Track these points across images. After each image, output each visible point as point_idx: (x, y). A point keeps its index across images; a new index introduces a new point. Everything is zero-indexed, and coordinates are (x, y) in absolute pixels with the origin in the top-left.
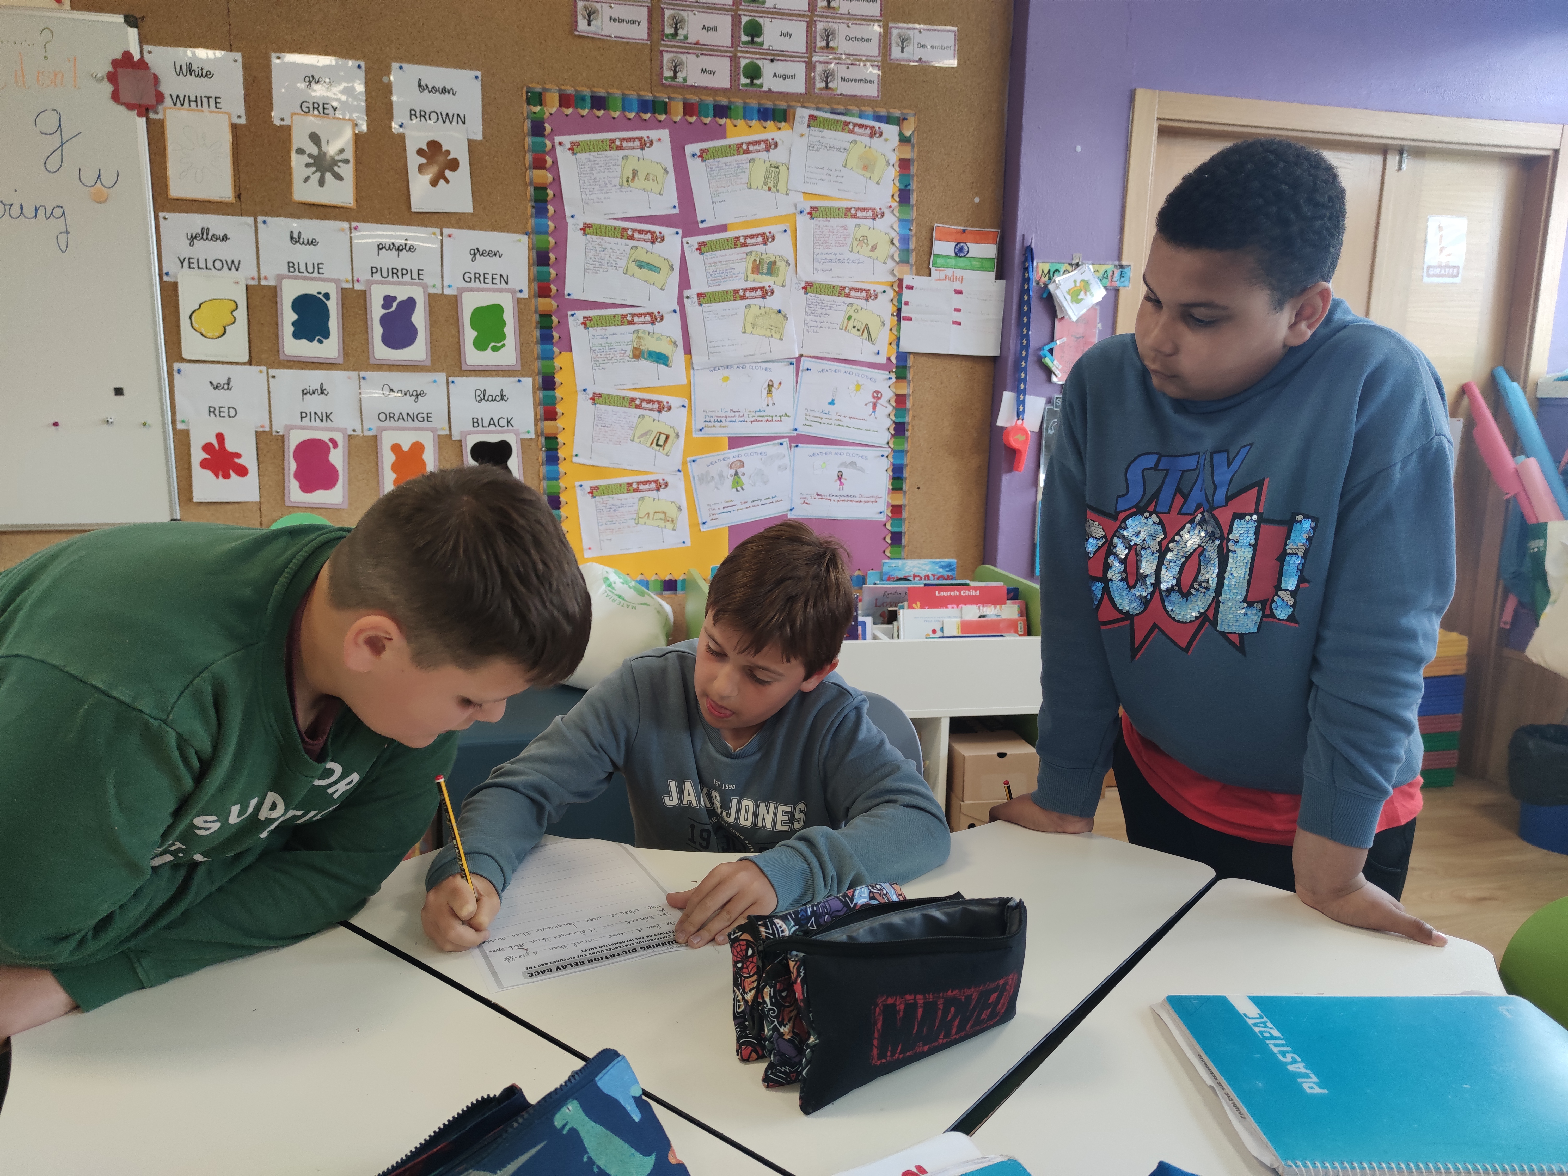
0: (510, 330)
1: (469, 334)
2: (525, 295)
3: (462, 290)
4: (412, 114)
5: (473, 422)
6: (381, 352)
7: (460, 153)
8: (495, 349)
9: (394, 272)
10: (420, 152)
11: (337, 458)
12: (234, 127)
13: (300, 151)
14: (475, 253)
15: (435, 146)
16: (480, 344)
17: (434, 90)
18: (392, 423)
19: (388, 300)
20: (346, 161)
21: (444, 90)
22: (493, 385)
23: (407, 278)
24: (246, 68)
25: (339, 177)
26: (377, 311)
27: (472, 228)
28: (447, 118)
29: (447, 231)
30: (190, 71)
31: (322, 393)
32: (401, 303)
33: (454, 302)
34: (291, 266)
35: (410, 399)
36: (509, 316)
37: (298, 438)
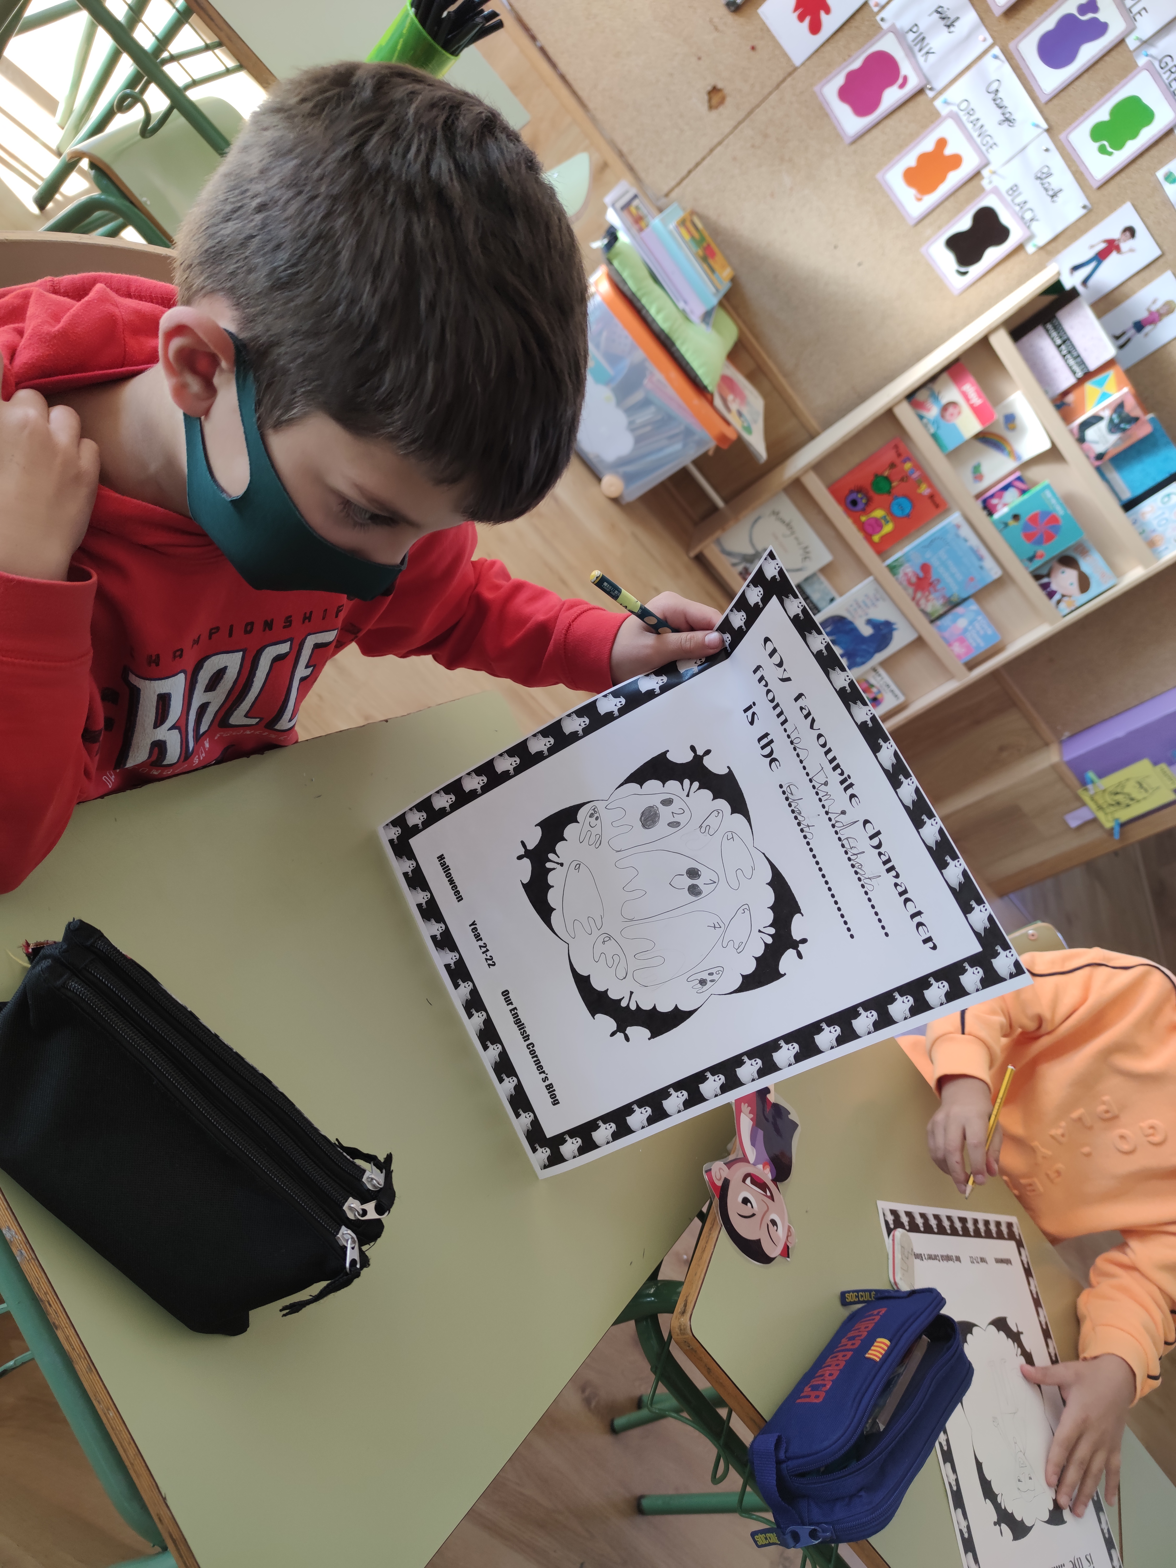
0: (1132, 147)
1: (1103, 113)
3: (1147, 67)
5: (1011, 189)
6: (1029, 46)
8: (1102, 150)
11: (891, 96)
16: (1098, 131)
18: (963, 119)
19: (1090, 6)
22: (1062, 177)
26: (1071, 6)
31: (949, 26)
32: (1095, 21)
33: (1128, 70)
35: (998, 115)
36: (1148, 134)
37: (887, 44)
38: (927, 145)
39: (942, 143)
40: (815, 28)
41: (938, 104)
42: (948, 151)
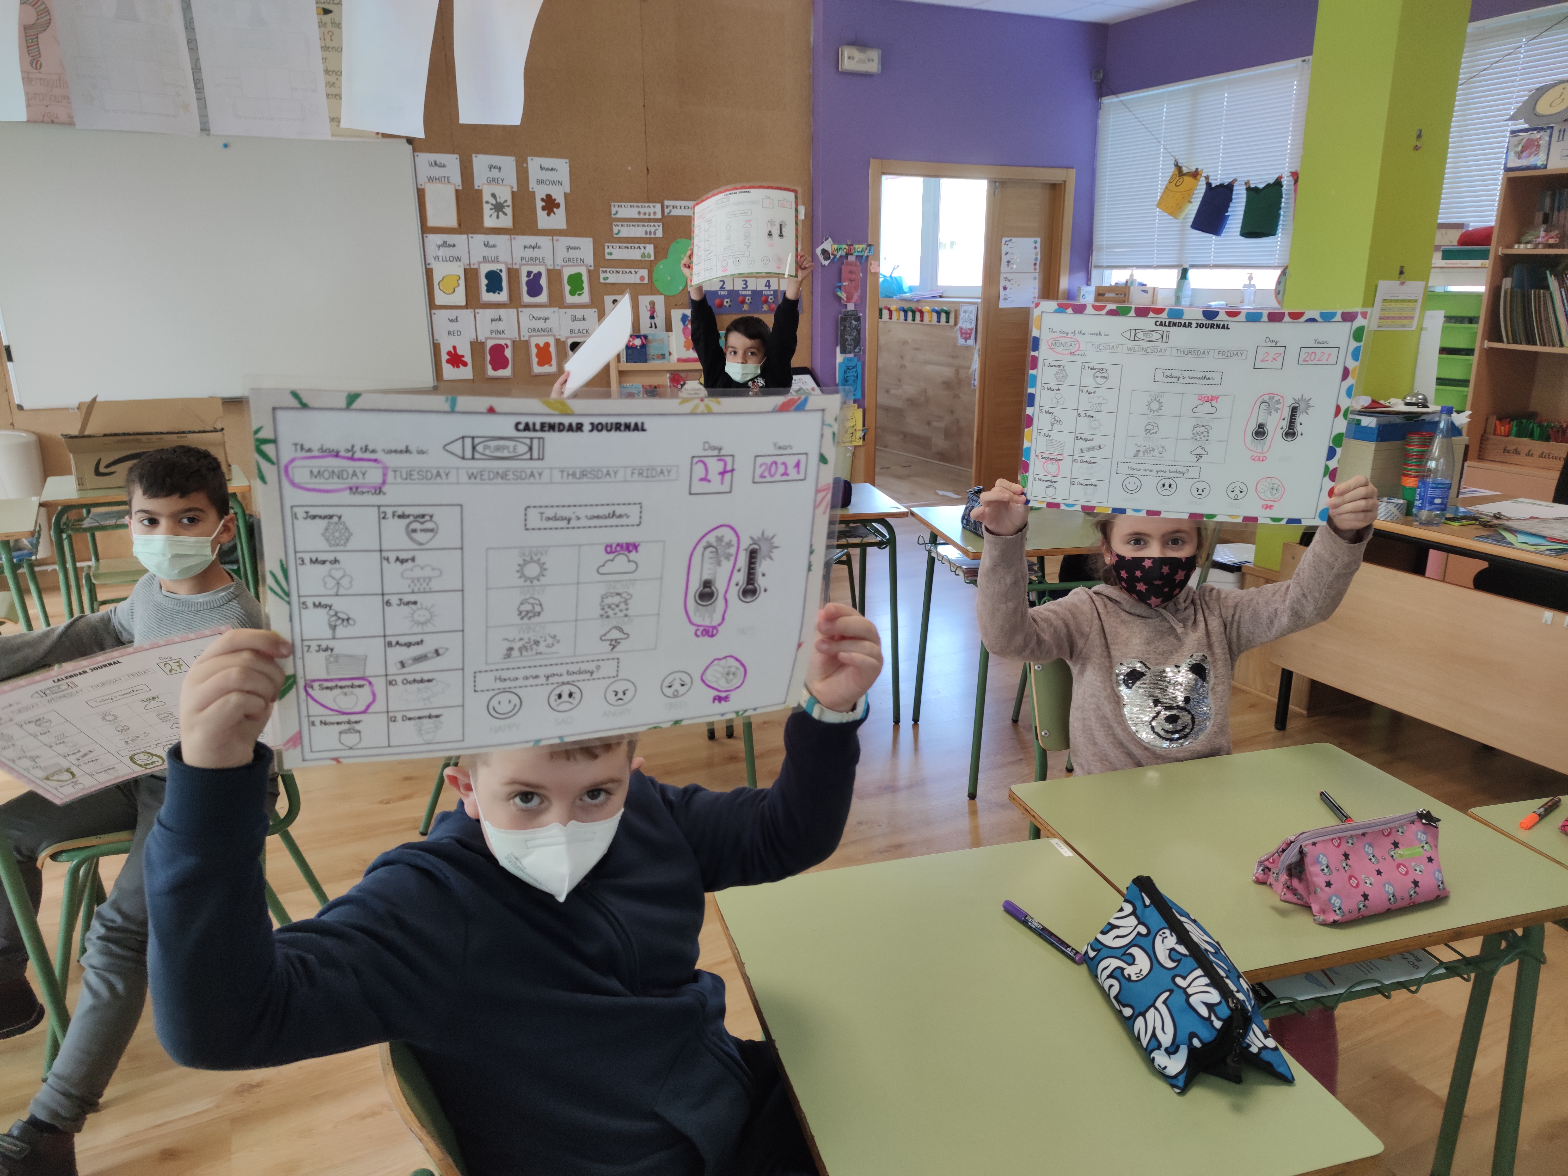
0: (586, 285)
1: (567, 288)
2: (592, 268)
3: (563, 266)
4: (538, 182)
5: (570, 332)
6: (527, 299)
7: (560, 199)
8: (579, 295)
9: (532, 259)
10: (542, 200)
11: (508, 353)
12: (457, 191)
13: (487, 202)
14: (569, 248)
15: (549, 196)
16: (572, 293)
17: (547, 169)
18: (534, 333)
19: (529, 273)
20: (508, 206)
21: (552, 169)
22: (579, 313)
23: (537, 262)
24: (461, 162)
25: (505, 214)
26: (524, 279)
27: (566, 236)
28: (553, 183)
29: (555, 238)
30: (436, 164)
31: (500, 320)
32: (535, 275)
33: (559, 273)
34: (484, 258)
35: (542, 321)
36: (585, 278)
37: (490, 344)
38: (534, 351)
39: (537, 346)
40: (465, 364)
41: (522, 339)
42: (542, 345)
